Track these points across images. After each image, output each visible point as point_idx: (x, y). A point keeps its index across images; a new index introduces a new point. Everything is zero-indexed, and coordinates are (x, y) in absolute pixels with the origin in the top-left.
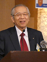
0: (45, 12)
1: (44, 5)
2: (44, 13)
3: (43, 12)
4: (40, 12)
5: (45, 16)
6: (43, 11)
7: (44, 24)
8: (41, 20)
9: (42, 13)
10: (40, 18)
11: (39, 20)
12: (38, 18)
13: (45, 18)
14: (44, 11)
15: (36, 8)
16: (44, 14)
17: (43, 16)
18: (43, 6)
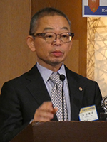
0: (104, 26)
1: (103, 10)
2: (103, 29)
3: (100, 27)
4: (94, 27)
5: (104, 35)
6: (100, 24)
7: (104, 56)
8: (96, 46)
9: (98, 29)
10: (93, 40)
11: (91, 46)
12: (88, 42)
13: (104, 40)
14: (102, 23)
15: (84, 16)
16: (103, 32)
17: (101, 37)
18: (100, 11)
